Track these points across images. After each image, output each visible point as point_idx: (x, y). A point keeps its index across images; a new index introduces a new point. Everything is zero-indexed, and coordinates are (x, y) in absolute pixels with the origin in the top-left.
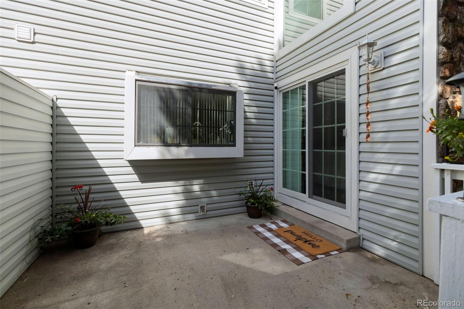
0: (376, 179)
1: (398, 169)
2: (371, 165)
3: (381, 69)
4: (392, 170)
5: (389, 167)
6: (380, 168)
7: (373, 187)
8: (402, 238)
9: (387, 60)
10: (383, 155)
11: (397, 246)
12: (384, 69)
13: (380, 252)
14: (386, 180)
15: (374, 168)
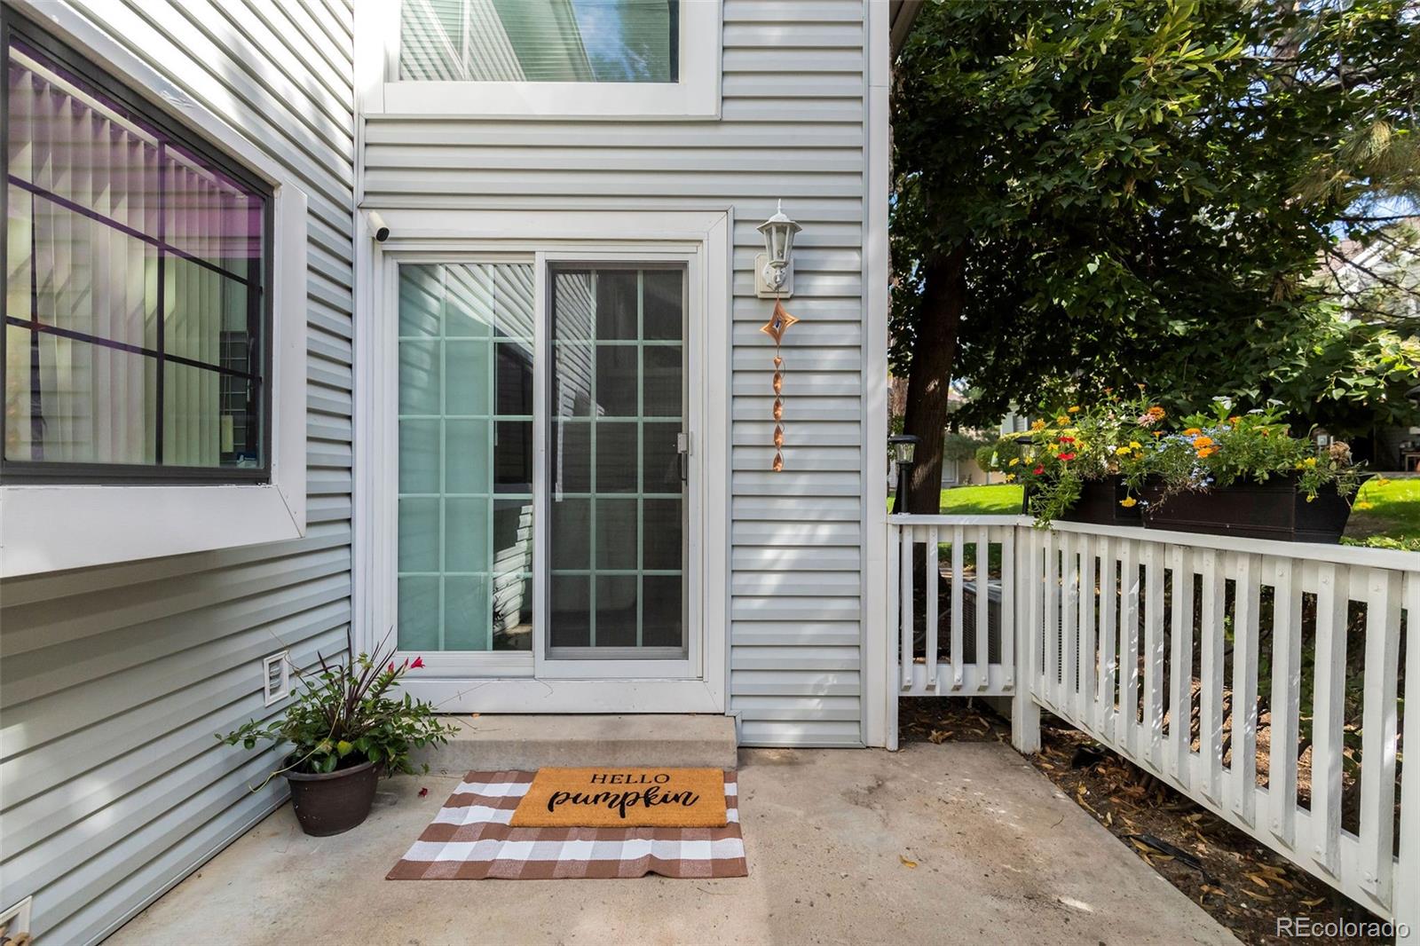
0: (775, 561)
1: (824, 533)
2: (766, 528)
3: (788, 296)
4: (812, 536)
5: (805, 530)
6: (786, 534)
7: (771, 583)
8: (830, 683)
9: (804, 280)
10: (791, 503)
11: (820, 707)
12: (793, 298)
13: (788, 735)
14: (798, 561)
15: (770, 536)
